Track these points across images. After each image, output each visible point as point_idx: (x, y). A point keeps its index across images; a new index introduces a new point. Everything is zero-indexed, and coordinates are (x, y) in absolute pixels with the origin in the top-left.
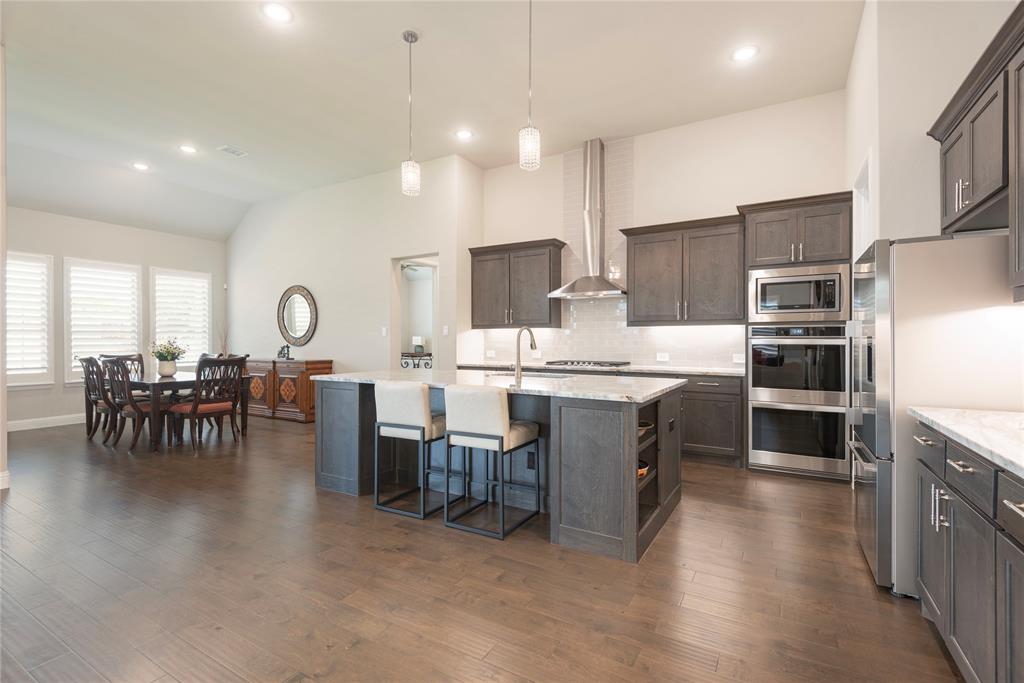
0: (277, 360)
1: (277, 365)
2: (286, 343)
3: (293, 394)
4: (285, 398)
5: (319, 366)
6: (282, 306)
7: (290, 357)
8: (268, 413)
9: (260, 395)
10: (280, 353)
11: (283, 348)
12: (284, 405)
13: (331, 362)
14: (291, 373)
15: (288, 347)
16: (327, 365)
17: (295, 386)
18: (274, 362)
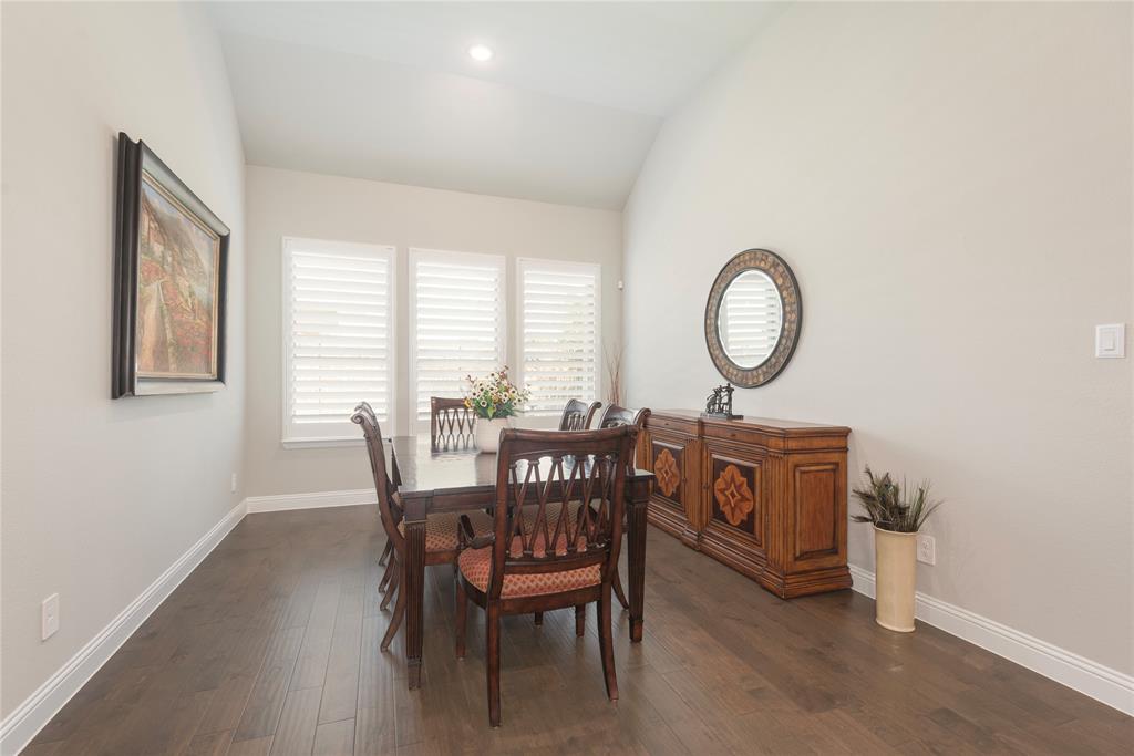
0: (708, 419)
1: (707, 429)
2: (725, 383)
3: (747, 508)
4: (727, 510)
5: (817, 443)
6: (714, 302)
7: (734, 413)
8: (691, 536)
9: (672, 490)
10: (712, 402)
11: (718, 392)
12: (723, 526)
13: (844, 433)
14: (740, 453)
15: (730, 390)
16: (834, 442)
17: (751, 486)
18: (701, 424)
